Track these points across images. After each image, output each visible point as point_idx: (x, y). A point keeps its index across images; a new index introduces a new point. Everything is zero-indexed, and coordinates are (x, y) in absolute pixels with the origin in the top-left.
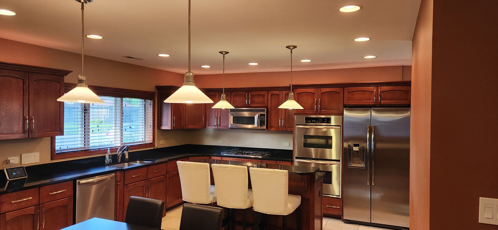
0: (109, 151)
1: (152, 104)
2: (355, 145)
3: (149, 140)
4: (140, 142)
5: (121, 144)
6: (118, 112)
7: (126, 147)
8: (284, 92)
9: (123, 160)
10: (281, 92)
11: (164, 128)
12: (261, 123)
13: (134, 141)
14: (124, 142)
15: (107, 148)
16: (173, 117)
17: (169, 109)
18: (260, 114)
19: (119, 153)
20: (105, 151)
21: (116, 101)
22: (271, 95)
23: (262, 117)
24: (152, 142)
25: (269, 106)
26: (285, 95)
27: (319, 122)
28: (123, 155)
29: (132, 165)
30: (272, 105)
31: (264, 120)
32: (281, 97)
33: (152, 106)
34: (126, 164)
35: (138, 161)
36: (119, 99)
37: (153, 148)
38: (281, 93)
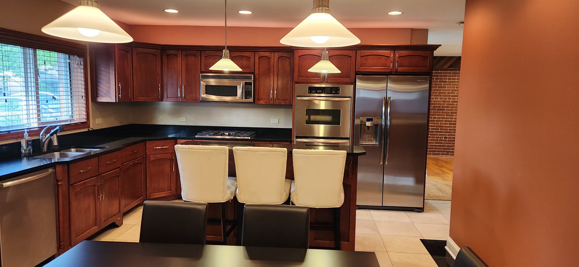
0: (26, 134)
1: (82, 63)
2: (368, 120)
3: (80, 116)
4: (67, 121)
5: (39, 124)
6: (30, 73)
8: (276, 54)
9: (51, 149)
10: (272, 54)
11: (102, 99)
12: (247, 94)
13: (57, 119)
14: (43, 120)
15: (24, 129)
16: (118, 84)
17: (111, 71)
18: (245, 83)
19: (44, 137)
20: (19, 134)
21: (25, 54)
22: (259, 58)
23: (247, 86)
24: (85, 121)
25: (257, 72)
26: (278, 58)
27: (326, 92)
28: (51, 142)
29: (66, 156)
30: (260, 71)
31: (250, 90)
32: (273, 61)
33: (82, 67)
34: (57, 154)
35: (72, 149)
36: (31, 51)
37: (87, 130)
38: (273, 55)
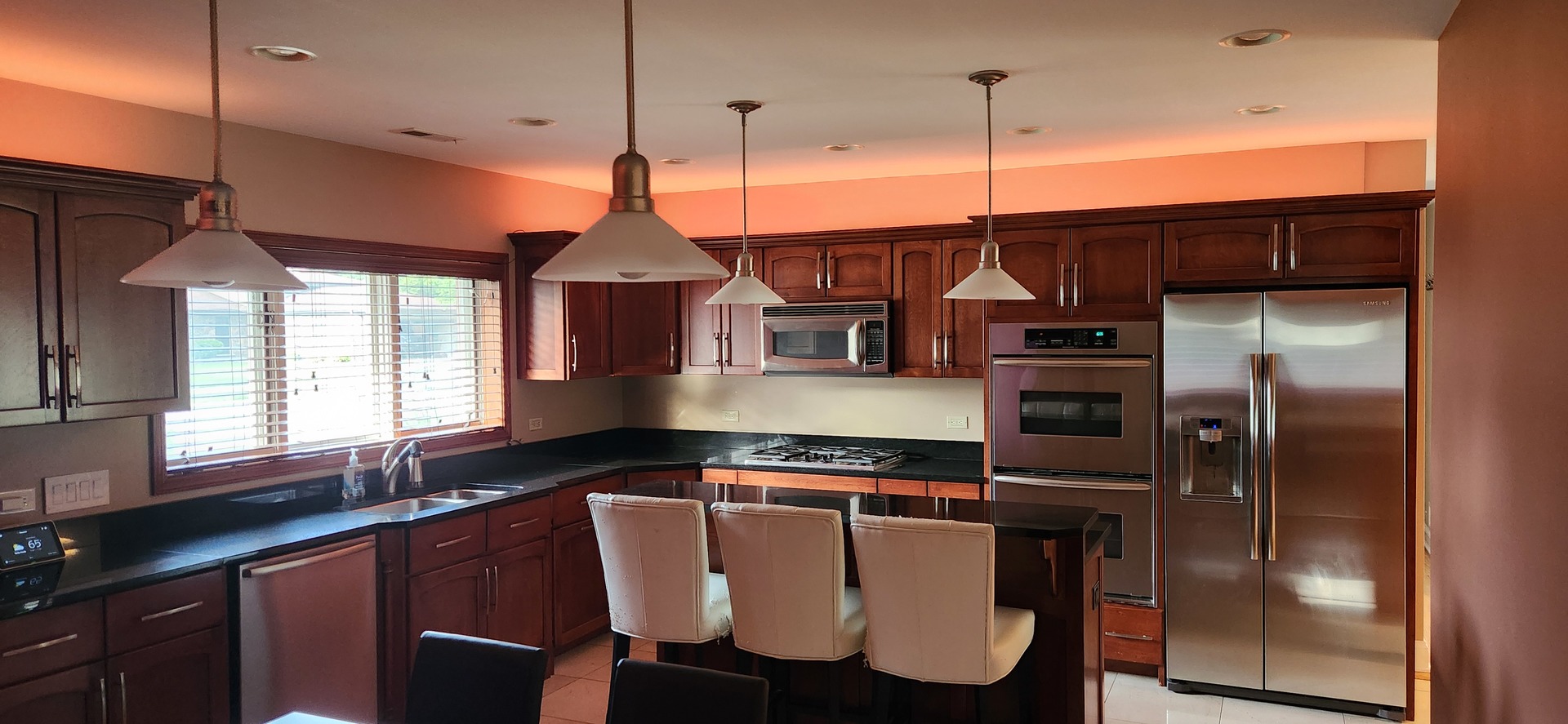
0: (353, 458)
1: (498, 294)
2: (1208, 424)
3: (493, 417)
4: (462, 425)
5: (396, 434)
6: (383, 325)
7: (411, 444)
8: (947, 244)
9: (405, 489)
10: (936, 244)
11: (540, 374)
12: (869, 352)
13: (440, 421)
14: (406, 426)
15: (349, 448)
16: (571, 338)
17: (555, 310)
18: (867, 322)
19: (389, 465)
20: (342, 458)
21: (374, 286)
22: (903, 257)
23: (872, 331)
24: (501, 424)
25: (898, 294)
26: (953, 254)
27: (1076, 344)
28: (403, 470)
29: (432, 505)
30: (907, 290)
31: (879, 342)
32: (938, 262)
33: (498, 303)
34: (415, 503)
35: (455, 493)
36: (383, 280)
37: (505, 445)
38: (938, 248)
